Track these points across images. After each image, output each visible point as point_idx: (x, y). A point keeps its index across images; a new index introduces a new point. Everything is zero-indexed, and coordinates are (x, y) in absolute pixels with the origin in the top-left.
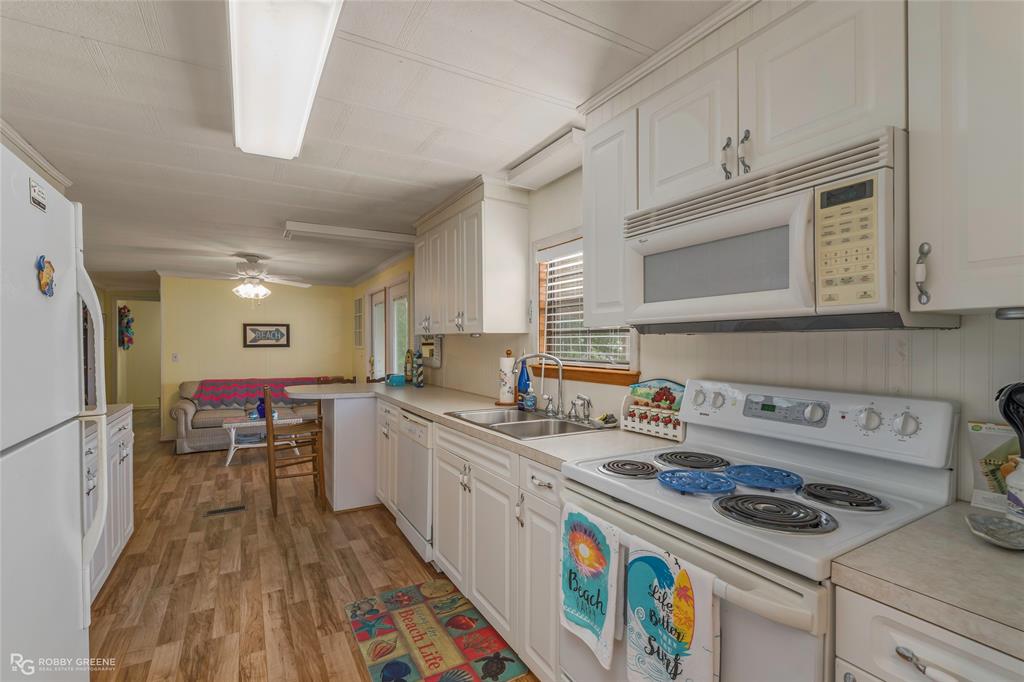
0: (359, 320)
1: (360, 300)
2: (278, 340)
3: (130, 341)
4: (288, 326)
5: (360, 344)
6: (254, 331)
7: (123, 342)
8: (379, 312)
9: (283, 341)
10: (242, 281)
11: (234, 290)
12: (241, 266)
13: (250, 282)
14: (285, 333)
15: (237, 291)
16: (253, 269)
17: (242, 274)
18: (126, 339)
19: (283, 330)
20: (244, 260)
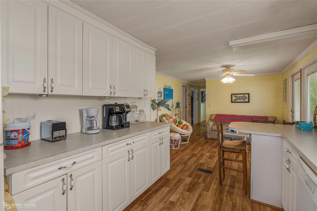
0: (285, 89)
1: (286, 79)
2: (244, 100)
3: (205, 100)
4: (249, 94)
5: (286, 102)
6: (235, 96)
7: (203, 101)
8: (297, 84)
9: (247, 100)
10: (224, 77)
11: (221, 81)
12: (224, 71)
13: (227, 77)
14: (248, 97)
15: (222, 81)
16: (228, 71)
17: (224, 74)
18: (204, 100)
19: (247, 96)
20: (225, 68)
